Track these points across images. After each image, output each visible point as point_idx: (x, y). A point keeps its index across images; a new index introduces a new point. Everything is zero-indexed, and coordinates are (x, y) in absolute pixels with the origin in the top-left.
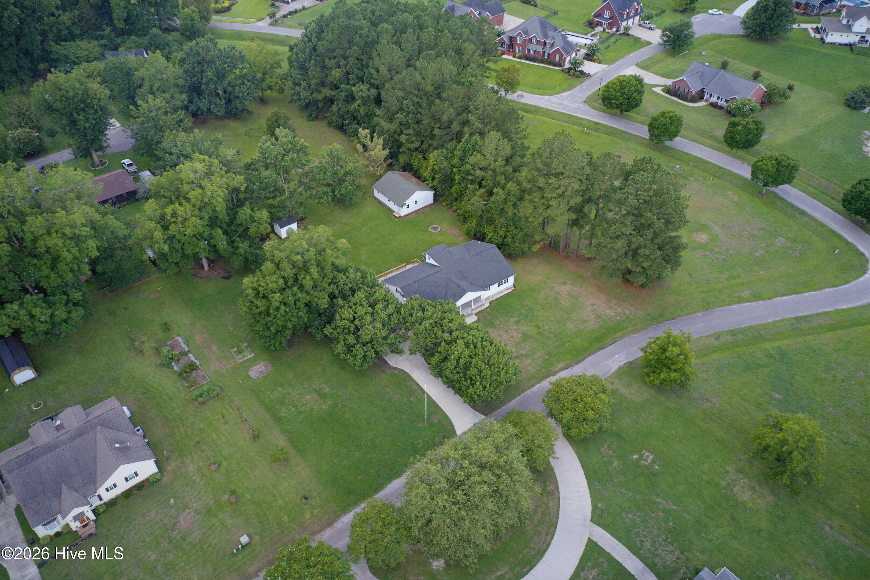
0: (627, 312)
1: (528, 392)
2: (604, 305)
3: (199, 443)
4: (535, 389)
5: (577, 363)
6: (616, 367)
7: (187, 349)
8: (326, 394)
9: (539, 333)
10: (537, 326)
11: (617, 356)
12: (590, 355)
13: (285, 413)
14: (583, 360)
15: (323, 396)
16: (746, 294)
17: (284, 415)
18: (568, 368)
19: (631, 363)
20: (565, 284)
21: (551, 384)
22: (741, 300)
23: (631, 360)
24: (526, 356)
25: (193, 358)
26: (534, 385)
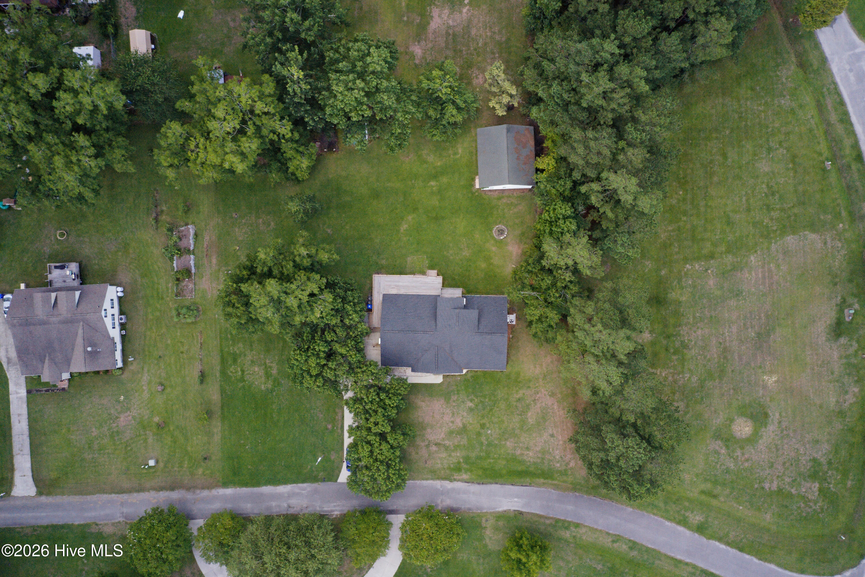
0: (572, 464)
1: (418, 482)
2: (561, 442)
3: (160, 357)
4: (425, 483)
5: (479, 484)
6: (505, 508)
7: (192, 248)
8: (271, 375)
9: (479, 434)
10: (483, 426)
11: (516, 499)
12: (497, 483)
13: (231, 372)
14: (486, 484)
15: (268, 375)
16: (696, 518)
17: (230, 374)
18: (468, 483)
19: (521, 513)
20: (553, 395)
21: (441, 486)
22: (683, 522)
23: (523, 510)
24: (447, 448)
25: (192, 263)
26: (427, 479)
